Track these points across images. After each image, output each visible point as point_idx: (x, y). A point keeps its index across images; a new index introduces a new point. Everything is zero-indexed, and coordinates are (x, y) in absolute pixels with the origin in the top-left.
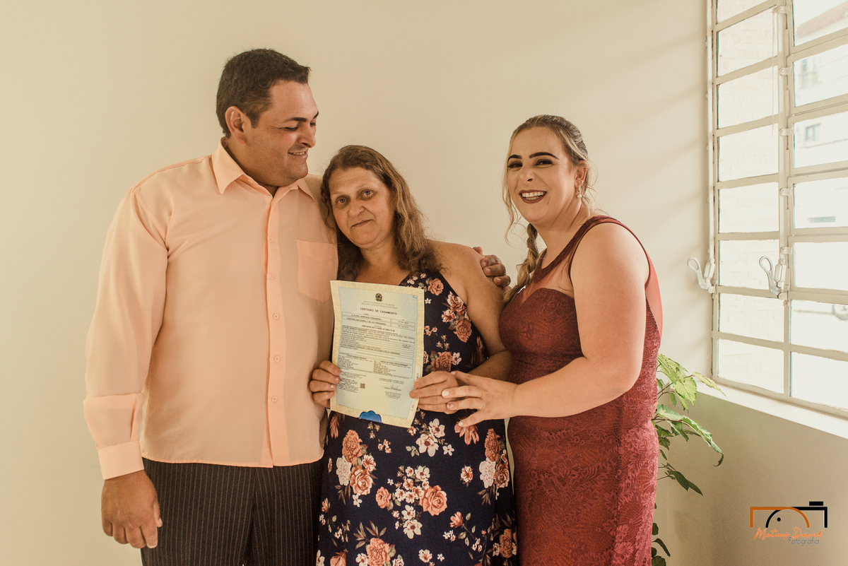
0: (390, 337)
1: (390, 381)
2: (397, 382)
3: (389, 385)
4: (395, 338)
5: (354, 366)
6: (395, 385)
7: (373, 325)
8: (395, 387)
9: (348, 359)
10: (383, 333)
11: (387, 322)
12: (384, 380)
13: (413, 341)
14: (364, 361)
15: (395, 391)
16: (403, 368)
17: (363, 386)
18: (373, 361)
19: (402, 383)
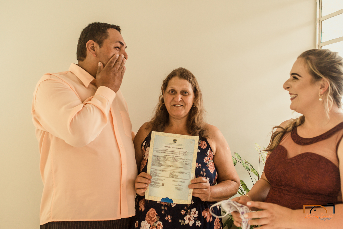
0: (179, 160)
1: (178, 181)
2: (181, 182)
3: (177, 183)
4: (181, 160)
5: (159, 175)
6: (180, 184)
7: (170, 155)
8: (180, 185)
9: (156, 171)
10: (175, 158)
11: (177, 153)
12: (174, 181)
13: (190, 161)
14: (165, 172)
15: (180, 187)
16: (185, 174)
17: (163, 185)
18: (169, 172)
19: (184, 182)
